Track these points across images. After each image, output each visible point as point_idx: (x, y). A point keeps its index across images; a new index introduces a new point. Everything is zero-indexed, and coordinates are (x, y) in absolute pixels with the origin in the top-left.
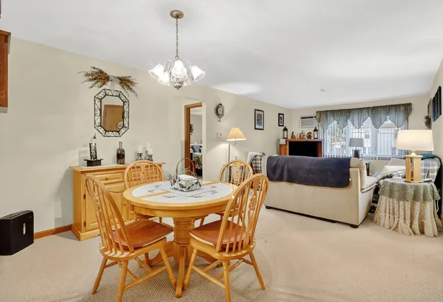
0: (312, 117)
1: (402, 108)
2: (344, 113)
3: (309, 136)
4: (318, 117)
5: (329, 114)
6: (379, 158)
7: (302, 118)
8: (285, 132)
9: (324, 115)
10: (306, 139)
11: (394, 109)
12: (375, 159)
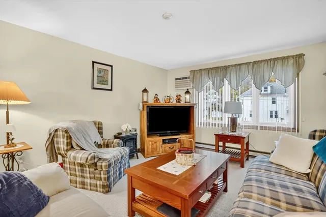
0: (186, 78)
1: (291, 61)
2: (220, 72)
3: (179, 100)
4: (191, 77)
5: (203, 73)
6: (261, 128)
7: (176, 79)
8: (145, 94)
9: (198, 74)
10: (174, 102)
11: (280, 63)
12: (257, 129)
